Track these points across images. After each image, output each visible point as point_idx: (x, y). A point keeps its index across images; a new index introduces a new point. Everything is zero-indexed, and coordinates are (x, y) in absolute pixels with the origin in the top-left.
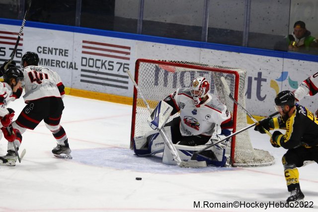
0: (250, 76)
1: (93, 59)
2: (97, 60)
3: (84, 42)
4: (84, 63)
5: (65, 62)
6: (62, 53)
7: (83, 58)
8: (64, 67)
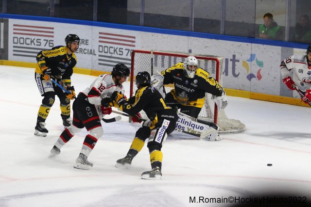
0: (227, 58)
1: (107, 47)
2: (110, 47)
3: (100, 33)
4: (101, 50)
5: (86, 50)
6: (84, 42)
7: (99, 46)
8: (86, 53)
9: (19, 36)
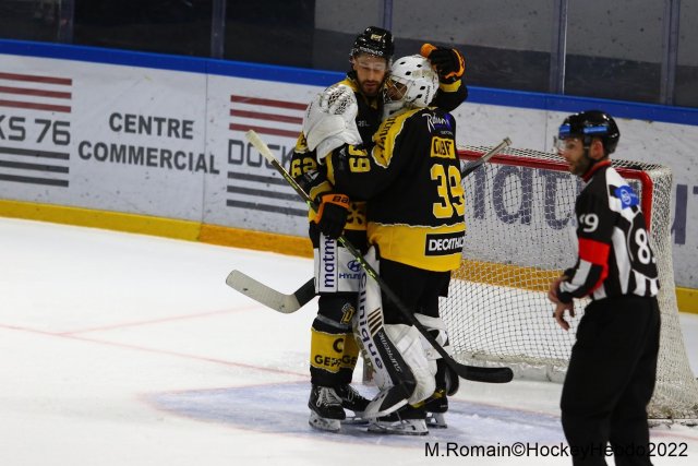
0: (683, 183)
2: (270, 146)
3: (235, 99)
4: (236, 155)
5: (184, 155)
6: (176, 129)
7: (232, 142)
8: (183, 167)
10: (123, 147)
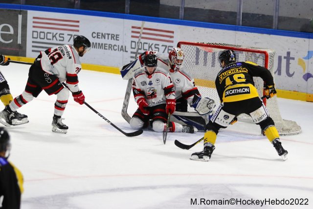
0: (280, 55)
1: (141, 43)
2: (144, 43)
3: (133, 27)
4: (133, 46)
5: (116, 46)
6: (113, 37)
7: (132, 42)
8: (116, 50)
9: (39, 30)
10: (96, 43)
